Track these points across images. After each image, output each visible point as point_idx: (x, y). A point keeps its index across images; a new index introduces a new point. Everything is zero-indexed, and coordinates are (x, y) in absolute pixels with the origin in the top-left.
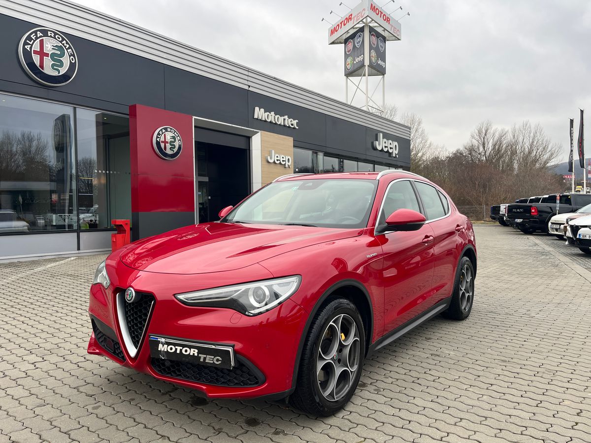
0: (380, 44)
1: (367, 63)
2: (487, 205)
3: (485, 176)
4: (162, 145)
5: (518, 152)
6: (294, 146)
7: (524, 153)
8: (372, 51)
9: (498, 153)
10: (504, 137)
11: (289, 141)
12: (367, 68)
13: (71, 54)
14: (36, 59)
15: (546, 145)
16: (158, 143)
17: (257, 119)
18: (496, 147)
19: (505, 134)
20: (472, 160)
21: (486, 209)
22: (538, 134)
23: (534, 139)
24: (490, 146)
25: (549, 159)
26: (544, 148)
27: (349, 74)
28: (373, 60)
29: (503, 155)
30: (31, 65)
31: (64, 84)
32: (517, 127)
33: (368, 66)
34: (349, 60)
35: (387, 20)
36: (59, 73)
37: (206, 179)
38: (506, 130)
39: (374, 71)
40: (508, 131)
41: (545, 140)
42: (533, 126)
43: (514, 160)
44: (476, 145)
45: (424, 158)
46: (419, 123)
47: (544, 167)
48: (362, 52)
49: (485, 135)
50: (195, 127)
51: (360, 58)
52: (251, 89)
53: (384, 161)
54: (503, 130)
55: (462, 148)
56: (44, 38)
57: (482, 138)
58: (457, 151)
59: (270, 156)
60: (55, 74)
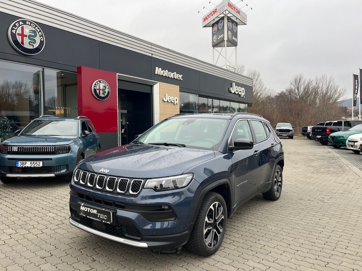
0: (234, 27)
1: (226, 39)
2: (300, 126)
3: (299, 108)
4: (98, 91)
5: (319, 93)
6: (180, 91)
7: (323, 94)
8: (229, 32)
9: (307, 93)
10: (311, 83)
11: (177, 88)
12: (226, 42)
13: (41, 35)
14: (19, 39)
15: (336, 89)
16: (95, 90)
17: (157, 74)
18: (306, 90)
19: (311, 82)
20: (291, 98)
21: (299, 129)
22: (331, 82)
23: (329, 85)
24: (302, 89)
25: (338, 97)
26: (335, 91)
27: (215, 45)
28: (230, 37)
29: (310, 95)
30: (16, 42)
31: (37, 54)
32: (319, 78)
33: (227, 41)
34: (215, 37)
35: (239, 12)
36: (33, 47)
37: (125, 111)
38: (312, 80)
39: (230, 44)
40: (313, 80)
41: (336, 86)
42: (328, 77)
43: (316, 98)
44: (294, 89)
45: (262, 97)
46: (259, 75)
47: (335, 102)
48: (223, 33)
49: (299, 82)
50: (118, 80)
51: (222, 36)
52: (153, 56)
53: (236, 100)
54: (310, 80)
55: (285, 91)
56: (24, 25)
57: (297, 84)
58: (282, 92)
59: (165, 97)
60: (31, 47)
